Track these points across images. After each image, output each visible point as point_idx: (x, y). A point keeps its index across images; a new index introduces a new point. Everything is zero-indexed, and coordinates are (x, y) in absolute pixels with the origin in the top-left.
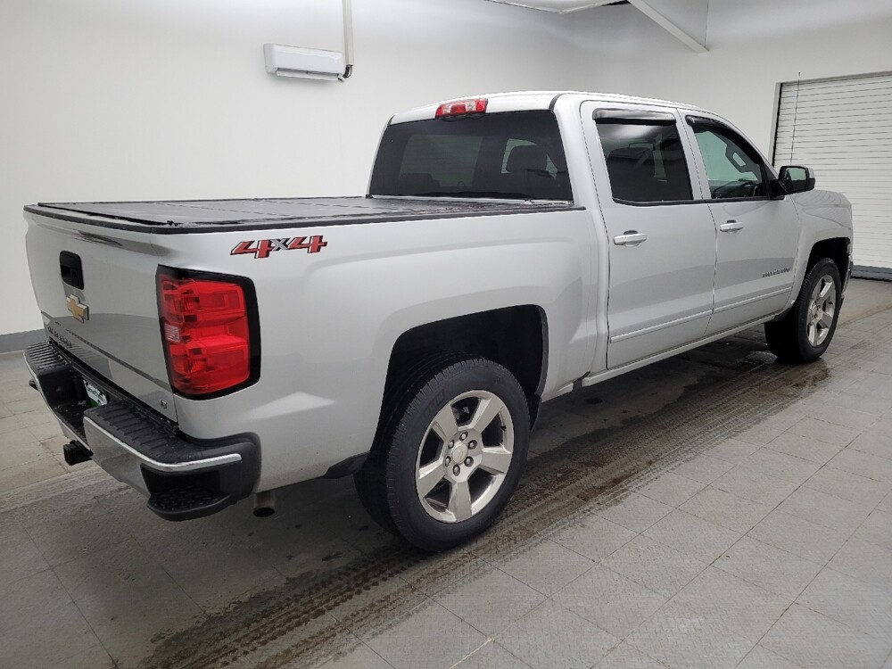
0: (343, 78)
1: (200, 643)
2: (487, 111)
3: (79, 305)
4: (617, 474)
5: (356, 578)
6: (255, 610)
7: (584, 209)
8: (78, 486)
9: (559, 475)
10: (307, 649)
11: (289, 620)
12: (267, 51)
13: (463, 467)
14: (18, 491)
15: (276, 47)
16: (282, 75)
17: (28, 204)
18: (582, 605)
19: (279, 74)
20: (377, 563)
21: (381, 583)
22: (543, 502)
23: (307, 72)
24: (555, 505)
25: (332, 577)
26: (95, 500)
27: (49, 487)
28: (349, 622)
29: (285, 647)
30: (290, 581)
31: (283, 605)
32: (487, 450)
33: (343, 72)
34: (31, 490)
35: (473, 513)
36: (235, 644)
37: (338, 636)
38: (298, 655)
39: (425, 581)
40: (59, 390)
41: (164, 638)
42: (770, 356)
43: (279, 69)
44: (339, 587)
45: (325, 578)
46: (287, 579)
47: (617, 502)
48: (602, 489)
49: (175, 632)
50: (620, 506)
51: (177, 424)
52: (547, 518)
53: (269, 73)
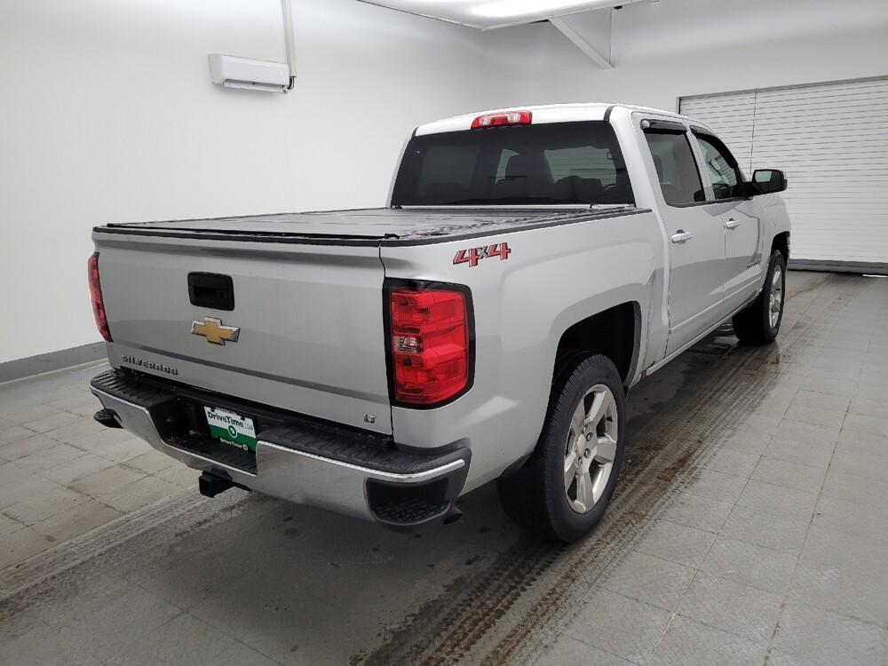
0: (287, 90)
1: (403, 658)
2: (533, 123)
3: (222, 327)
4: (679, 454)
5: (510, 577)
6: (434, 619)
7: (651, 211)
8: (148, 526)
9: (629, 461)
10: (513, 648)
11: (475, 623)
12: (213, 61)
13: (584, 459)
14: (81, 538)
15: (223, 57)
16: (228, 86)
17: (99, 225)
18: (730, 572)
19: (227, 85)
20: (520, 560)
21: (538, 578)
22: (632, 487)
23: (254, 83)
24: (644, 489)
25: (486, 579)
26: (180, 538)
27: (115, 531)
28: (534, 618)
29: (491, 649)
30: (449, 588)
31: (460, 611)
32: (601, 440)
33: (288, 83)
34: (96, 537)
35: (595, 501)
36: (439, 654)
37: (533, 631)
38: (508, 654)
39: (577, 571)
40: (168, 420)
41: (361, 659)
42: (734, 340)
43: (227, 80)
44: (500, 587)
45: (481, 580)
46: (444, 586)
47: (696, 479)
48: (675, 470)
49: (369, 652)
50: (701, 483)
51: (392, 437)
52: (646, 500)
53: (213, 83)
